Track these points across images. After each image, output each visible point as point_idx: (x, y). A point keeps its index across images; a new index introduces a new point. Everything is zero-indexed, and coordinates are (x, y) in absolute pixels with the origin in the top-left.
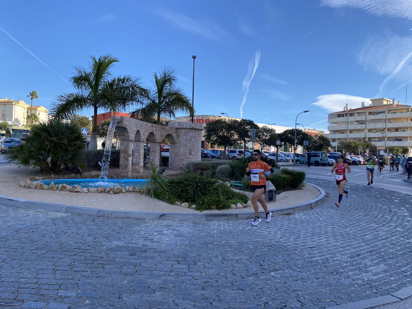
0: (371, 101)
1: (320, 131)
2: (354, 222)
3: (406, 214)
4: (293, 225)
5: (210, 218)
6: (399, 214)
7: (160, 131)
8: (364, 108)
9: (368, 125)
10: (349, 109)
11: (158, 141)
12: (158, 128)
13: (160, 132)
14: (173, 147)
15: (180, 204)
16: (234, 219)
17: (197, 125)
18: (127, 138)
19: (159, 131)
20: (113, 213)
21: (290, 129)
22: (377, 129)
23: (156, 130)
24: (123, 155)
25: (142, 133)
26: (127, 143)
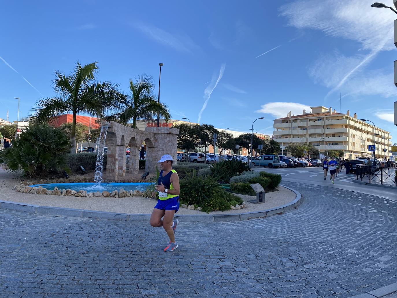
2: (339, 219)
3: (375, 211)
4: (292, 224)
5: (218, 219)
6: (370, 211)
7: (140, 136)
8: (305, 115)
10: (292, 116)
11: (138, 146)
12: (138, 133)
15: (187, 206)
16: (237, 219)
17: (174, 130)
18: (114, 143)
20: (130, 217)
22: (316, 134)
25: (125, 138)
26: (114, 148)
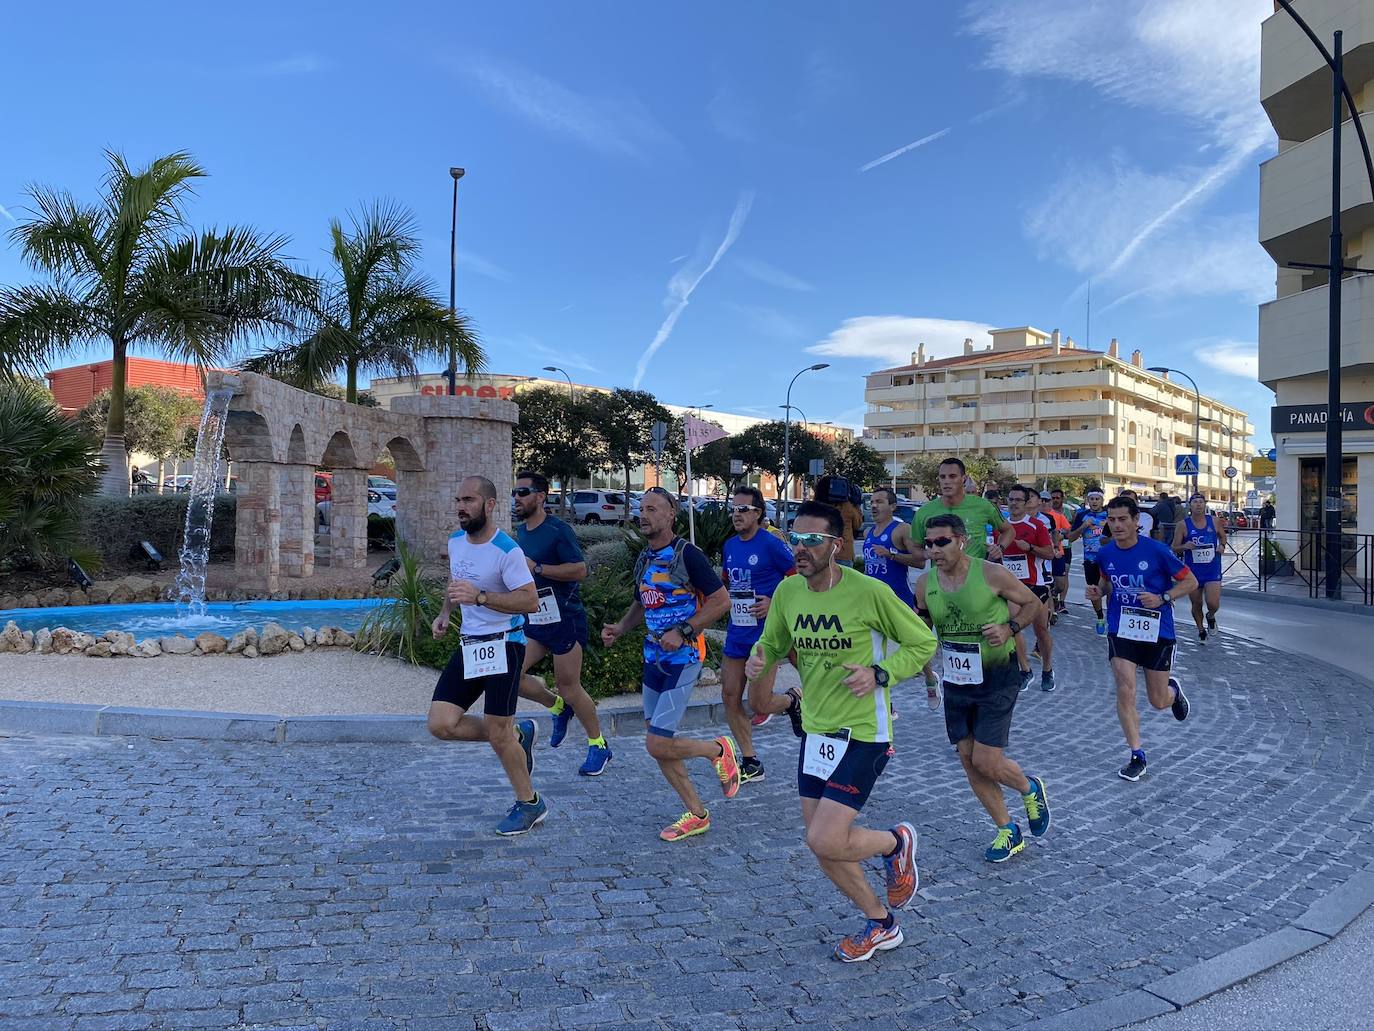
0: (992, 337)
1: (844, 429)
7: (368, 429)
8: (971, 357)
9: (983, 410)
10: (927, 360)
11: (361, 464)
12: (360, 418)
13: (368, 432)
14: (412, 483)
18: (261, 453)
19: (364, 427)
21: (764, 423)
22: (1009, 422)
23: (354, 424)
24: (248, 516)
25: (307, 434)
26: (261, 472)
